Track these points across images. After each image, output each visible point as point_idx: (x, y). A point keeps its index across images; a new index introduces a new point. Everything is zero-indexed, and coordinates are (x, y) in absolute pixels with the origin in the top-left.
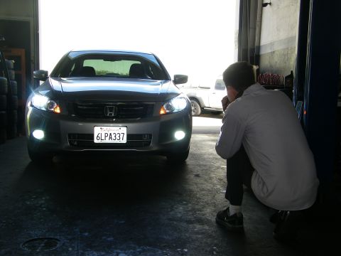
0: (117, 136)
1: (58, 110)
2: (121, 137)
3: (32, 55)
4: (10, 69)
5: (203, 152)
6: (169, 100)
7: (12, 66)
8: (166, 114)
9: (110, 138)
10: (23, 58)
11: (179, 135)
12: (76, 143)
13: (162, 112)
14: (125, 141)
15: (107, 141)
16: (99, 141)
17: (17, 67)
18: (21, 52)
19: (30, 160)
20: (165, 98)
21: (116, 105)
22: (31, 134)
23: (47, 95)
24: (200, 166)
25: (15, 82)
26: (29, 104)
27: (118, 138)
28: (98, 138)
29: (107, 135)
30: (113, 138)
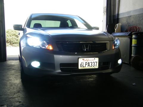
0: (93, 63)
9: (89, 65)
14: (97, 67)
15: (87, 67)
16: (82, 68)
27: (93, 65)
28: (81, 66)
29: (86, 63)
30: (90, 65)
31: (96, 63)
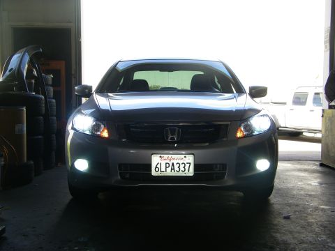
0: (182, 166)
1: (105, 134)
2: (187, 167)
3: (74, 67)
4: (47, 85)
5: (290, 185)
6: (247, 119)
7: (50, 83)
8: (245, 137)
9: (173, 169)
10: (63, 73)
11: (262, 165)
12: (128, 176)
13: (239, 134)
14: (191, 173)
15: (169, 172)
16: (159, 174)
17: (56, 82)
18: (61, 65)
19: (70, 197)
20: (242, 117)
21: (179, 127)
22: (73, 165)
23: (92, 115)
24: (290, 205)
25: (54, 101)
26: (69, 127)
27: (182, 169)
28: (157, 169)
29: (168, 165)
30: (176, 169)
31: (187, 166)
